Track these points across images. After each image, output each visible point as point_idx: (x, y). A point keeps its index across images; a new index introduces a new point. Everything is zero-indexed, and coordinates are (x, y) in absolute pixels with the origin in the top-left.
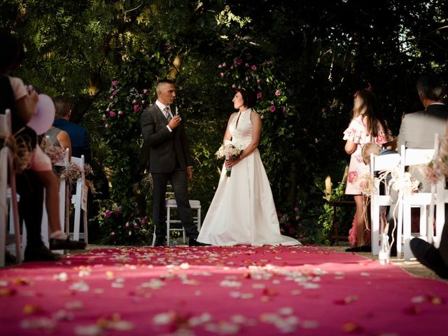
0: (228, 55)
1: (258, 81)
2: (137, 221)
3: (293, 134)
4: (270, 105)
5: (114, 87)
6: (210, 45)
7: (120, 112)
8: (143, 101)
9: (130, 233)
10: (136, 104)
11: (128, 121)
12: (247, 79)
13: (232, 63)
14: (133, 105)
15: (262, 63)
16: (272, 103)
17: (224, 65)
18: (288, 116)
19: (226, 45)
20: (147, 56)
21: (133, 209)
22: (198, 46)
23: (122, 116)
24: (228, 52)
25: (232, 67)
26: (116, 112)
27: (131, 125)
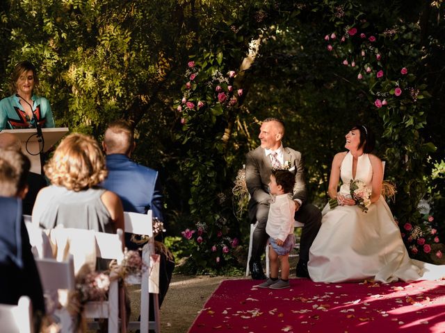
0: (338, 23)
1: (378, 55)
2: (227, 243)
3: (425, 123)
4: (395, 87)
5: (191, 70)
6: (315, 10)
7: (199, 103)
8: (229, 87)
9: (218, 259)
10: (221, 91)
11: (211, 113)
12: (363, 53)
13: (343, 33)
14: (217, 93)
15: (382, 32)
16: (397, 84)
17: (333, 36)
18: (418, 100)
19: (335, 11)
20: (233, 27)
21: (220, 226)
22: (299, 12)
23: (204, 108)
24: (337, 20)
25: (343, 39)
26: (195, 103)
27: (214, 120)
